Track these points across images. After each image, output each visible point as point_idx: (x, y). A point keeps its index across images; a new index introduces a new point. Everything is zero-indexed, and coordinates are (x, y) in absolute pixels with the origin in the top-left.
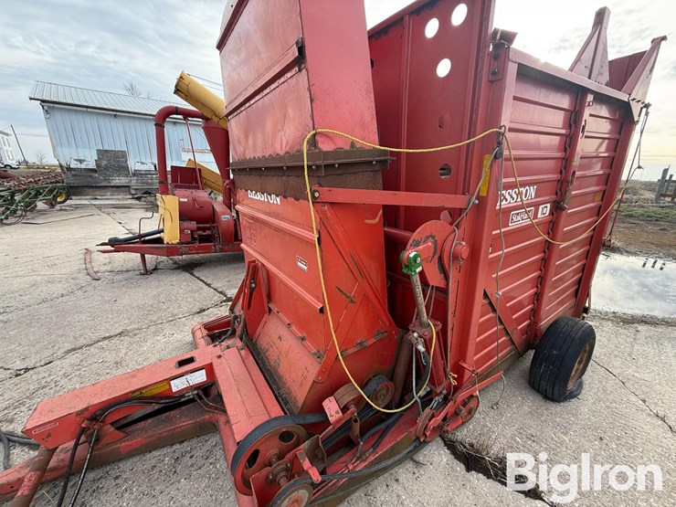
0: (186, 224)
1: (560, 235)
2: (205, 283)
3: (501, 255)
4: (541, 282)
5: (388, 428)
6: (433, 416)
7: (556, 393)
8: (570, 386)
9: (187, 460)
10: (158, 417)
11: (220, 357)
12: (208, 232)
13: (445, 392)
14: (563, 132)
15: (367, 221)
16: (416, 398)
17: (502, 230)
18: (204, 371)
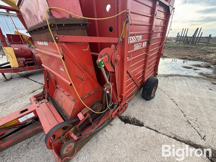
0: (20, 59)
1: (149, 52)
2: (35, 81)
3: (131, 60)
4: (144, 67)
5: (101, 117)
6: (114, 111)
7: (148, 98)
8: (152, 96)
9: (33, 143)
10: (17, 132)
11: (38, 107)
12: (31, 62)
13: (117, 104)
14: (150, 16)
15: (83, 50)
16: (108, 107)
17: (131, 51)
18: (33, 113)
